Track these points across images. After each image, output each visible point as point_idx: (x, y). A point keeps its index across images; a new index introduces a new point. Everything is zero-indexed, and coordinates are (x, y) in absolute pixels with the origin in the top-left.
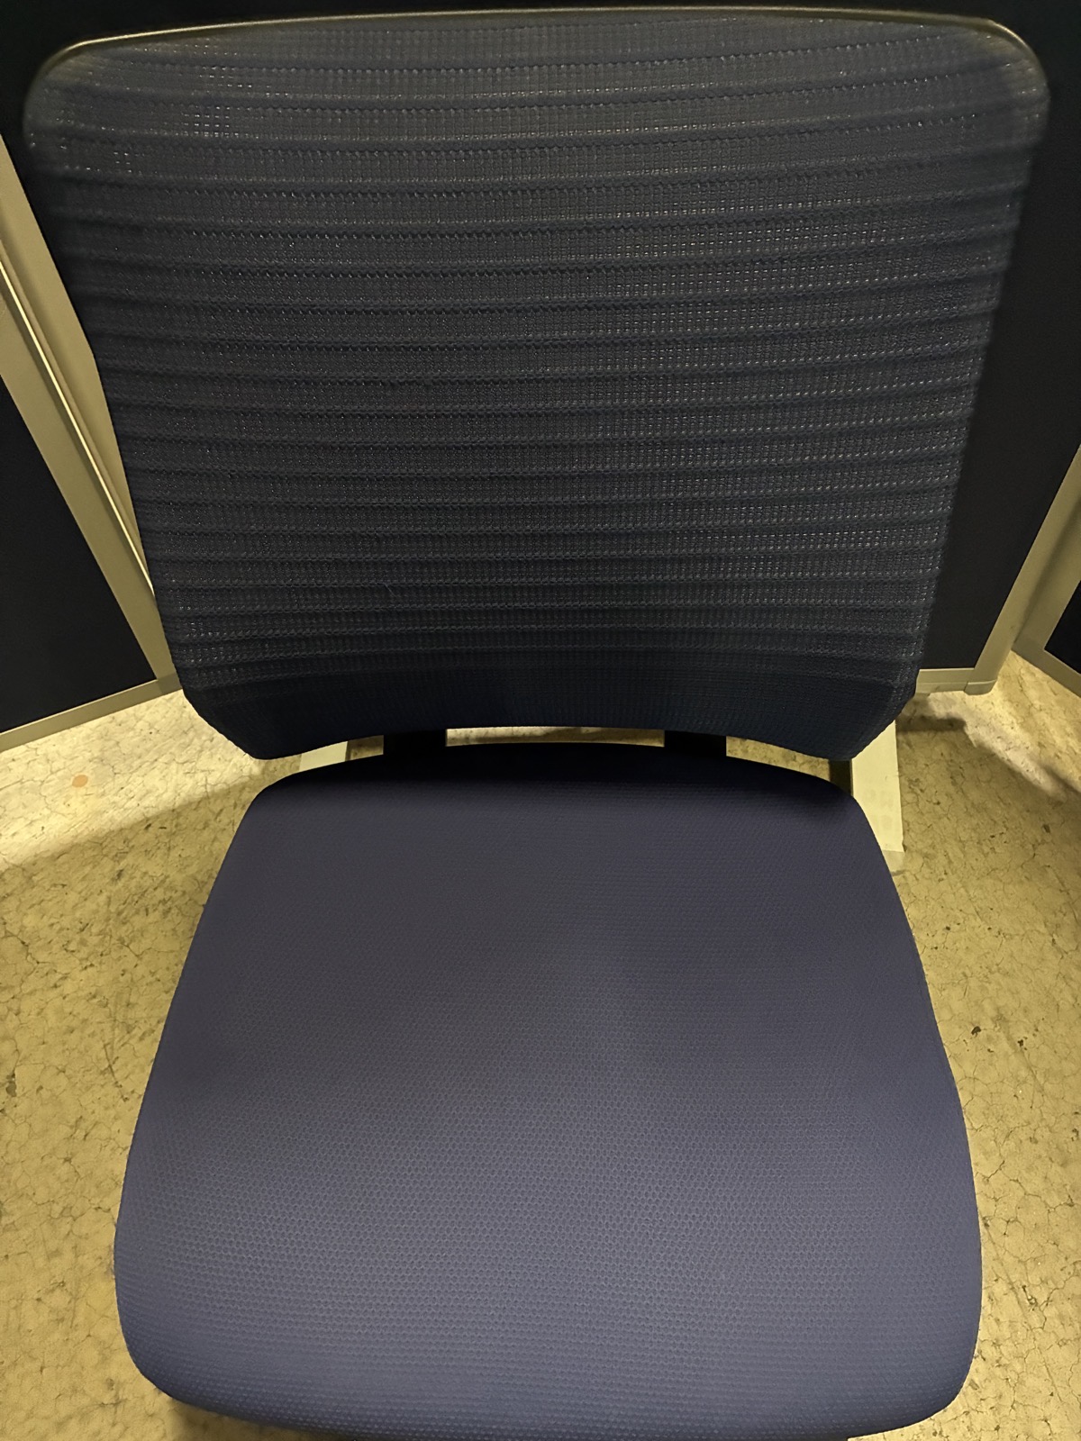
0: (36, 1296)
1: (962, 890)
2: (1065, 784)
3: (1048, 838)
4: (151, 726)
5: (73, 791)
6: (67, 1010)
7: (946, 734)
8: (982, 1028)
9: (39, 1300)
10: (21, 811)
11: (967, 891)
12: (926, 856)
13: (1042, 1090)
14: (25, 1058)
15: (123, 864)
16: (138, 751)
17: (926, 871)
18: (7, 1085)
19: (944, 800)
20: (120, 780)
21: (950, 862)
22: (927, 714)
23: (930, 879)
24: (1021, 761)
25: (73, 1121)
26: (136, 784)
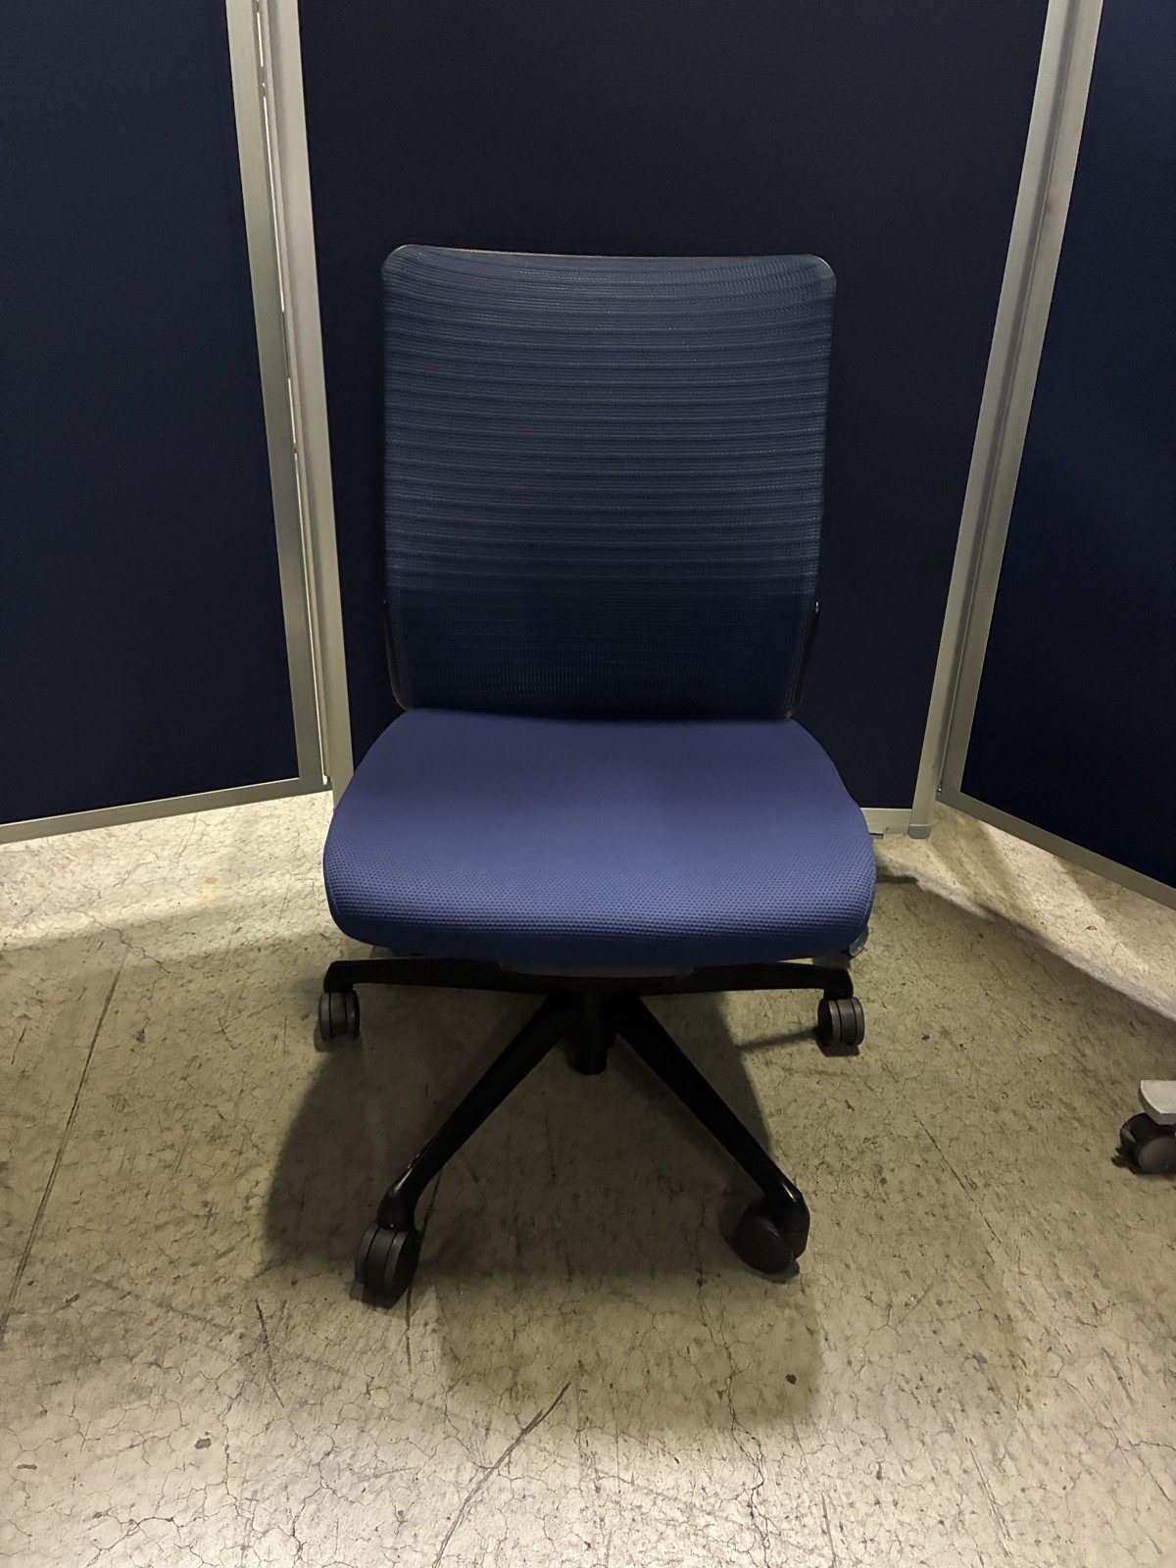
0: (148, 1152)
1: (916, 965)
2: (996, 914)
3: (981, 940)
4: (270, 854)
5: (204, 885)
6: (189, 998)
7: (902, 885)
8: (930, 1036)
9: (150, 1155)
10: (163, 893)
11: (919, 965)
12: (888, 946)
13: (978, 1070)
14: (154, 1022)
15: (241, 925)
16: (261, 867)
17: (887, 955)
18: (138, 1035)
19: (900, 918)
20: (244, 881)
21: (906, 950)
22: (887, 874)
23: (890, 958)
24: (959, 900)
25: (190, 1057)
26: (257, 884)
